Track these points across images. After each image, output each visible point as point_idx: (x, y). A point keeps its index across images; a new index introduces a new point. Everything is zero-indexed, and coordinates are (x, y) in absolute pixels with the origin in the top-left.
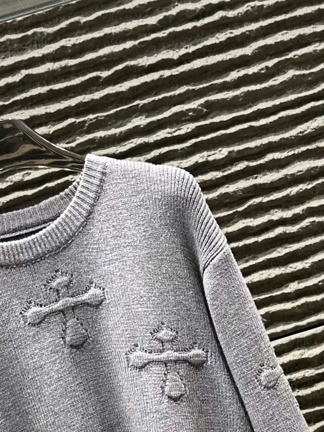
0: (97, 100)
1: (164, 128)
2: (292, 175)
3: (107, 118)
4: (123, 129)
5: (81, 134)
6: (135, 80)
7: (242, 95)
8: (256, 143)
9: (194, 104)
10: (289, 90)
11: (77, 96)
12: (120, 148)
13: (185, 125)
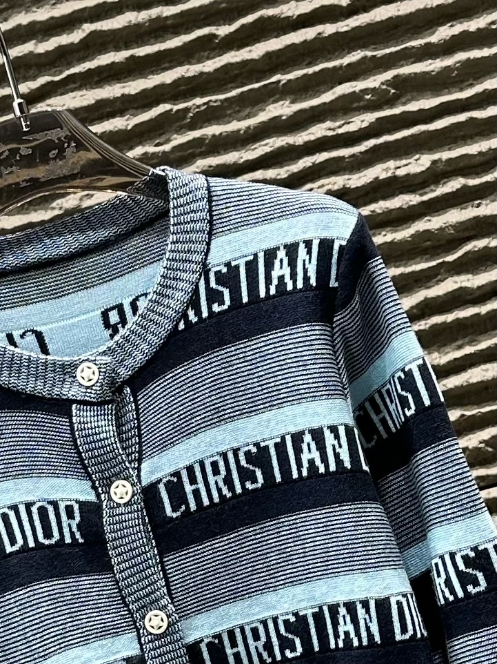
0: (208, 73)
1: (323, 121)
3: (225, 104)
4: (252, 122)
5: (180, 130)
6: (275, 39)
7: (457, 65)
8: (480, 146)
9: (375, 81)
11: (175, 67)
12: (247, 153)
13: (358, 115)
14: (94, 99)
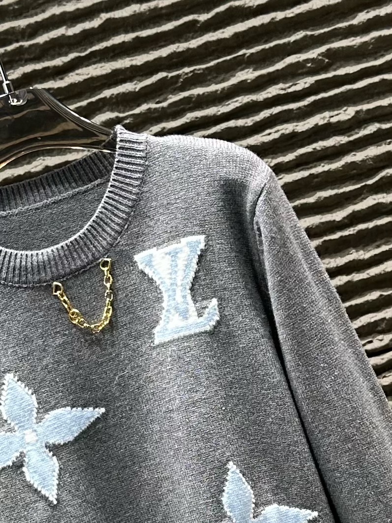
0: (193, 49)
1: (276, 83)
3: (206, 72)
4: (225, 85)
5: (174, 91)
6: (241, 24)
7: (372, 41)
8: (390, 100)
9: (313, 54)
11: (168, 45)
12: (222, 108)
13: (303, 79)
14: (110, 69)
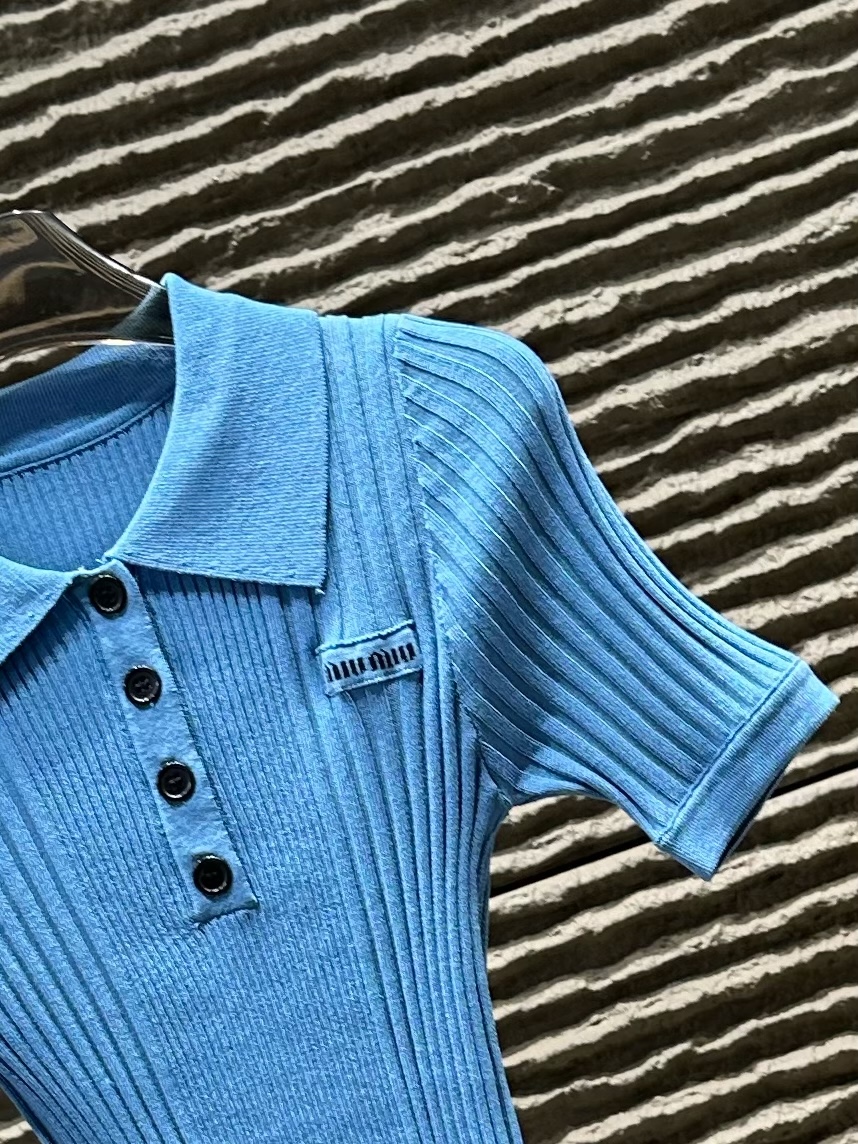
0: (256, 176)
1: (443, 242)
2: (797, 349)
3: (288, 224)
4: (333, 249)
5: (219, 269)
6: (357, 117)
7: (650, 142)
8: (694, 268)
9: (520, 175)
10: (776, 123)
11: (203, 167)
12: (328, 300)
13: (500, 230)
14: (76, 226)
